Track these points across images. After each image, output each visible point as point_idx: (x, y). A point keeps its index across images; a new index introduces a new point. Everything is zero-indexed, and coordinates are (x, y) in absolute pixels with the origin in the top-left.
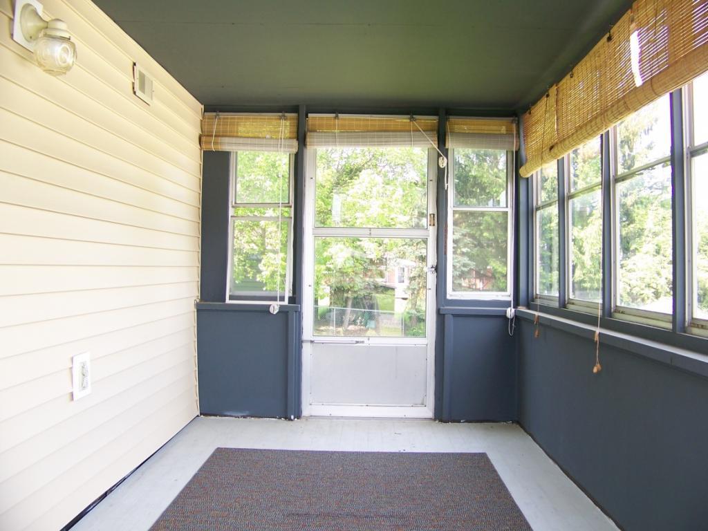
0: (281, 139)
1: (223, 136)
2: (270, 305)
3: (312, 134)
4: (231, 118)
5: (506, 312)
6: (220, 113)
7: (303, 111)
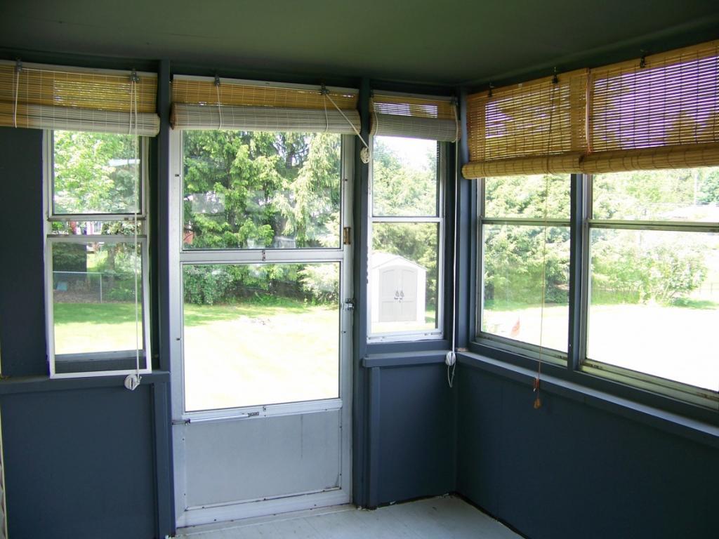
0: (133, 113)
1: (31, 104)
2: (125, 377)
3: (182, 107)
4: (44, 74)
5: (445, 357)
6: (25, 64)
7: (165, 69)
